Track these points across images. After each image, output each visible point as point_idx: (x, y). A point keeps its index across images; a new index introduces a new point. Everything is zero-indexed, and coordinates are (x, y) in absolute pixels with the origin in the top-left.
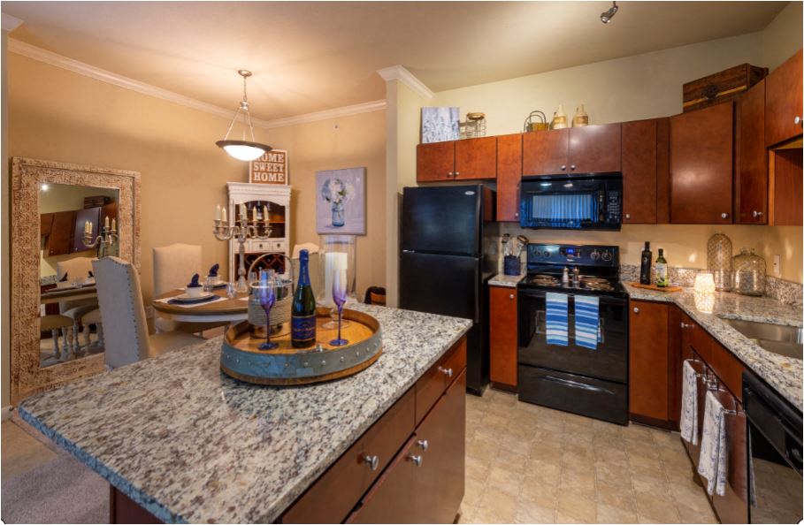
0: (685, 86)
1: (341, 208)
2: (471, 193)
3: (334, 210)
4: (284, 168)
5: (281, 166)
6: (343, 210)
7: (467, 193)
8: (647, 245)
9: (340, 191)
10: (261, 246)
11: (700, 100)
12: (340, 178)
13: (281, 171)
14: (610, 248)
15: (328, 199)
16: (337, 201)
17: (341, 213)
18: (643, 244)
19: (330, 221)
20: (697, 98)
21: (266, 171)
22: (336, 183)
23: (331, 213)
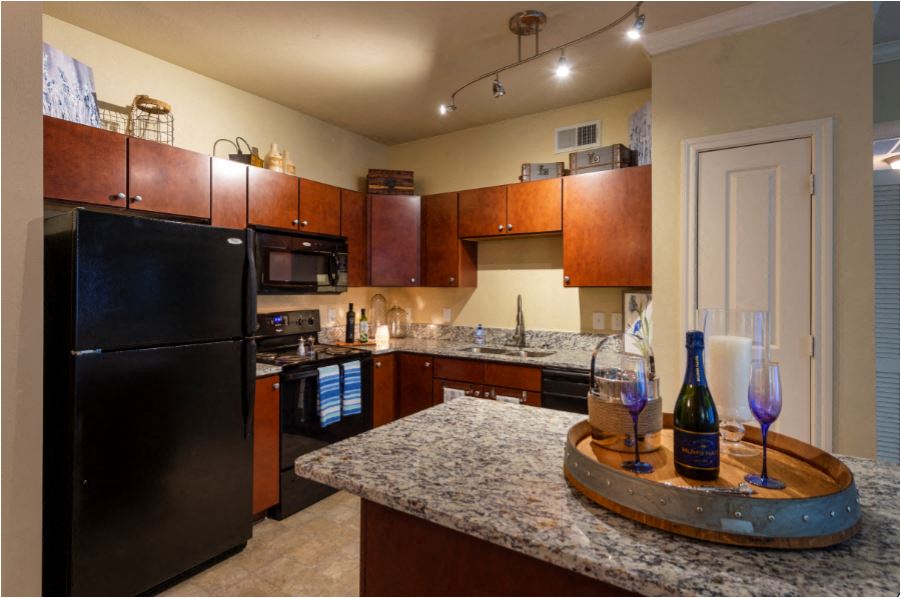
0: (370, 171)
2: (238, 242)
7: (231, 241)
8: (351, 306)
11: (382, 187)
14: (306, 312)
18: (348, 306)
20: (380, 184)
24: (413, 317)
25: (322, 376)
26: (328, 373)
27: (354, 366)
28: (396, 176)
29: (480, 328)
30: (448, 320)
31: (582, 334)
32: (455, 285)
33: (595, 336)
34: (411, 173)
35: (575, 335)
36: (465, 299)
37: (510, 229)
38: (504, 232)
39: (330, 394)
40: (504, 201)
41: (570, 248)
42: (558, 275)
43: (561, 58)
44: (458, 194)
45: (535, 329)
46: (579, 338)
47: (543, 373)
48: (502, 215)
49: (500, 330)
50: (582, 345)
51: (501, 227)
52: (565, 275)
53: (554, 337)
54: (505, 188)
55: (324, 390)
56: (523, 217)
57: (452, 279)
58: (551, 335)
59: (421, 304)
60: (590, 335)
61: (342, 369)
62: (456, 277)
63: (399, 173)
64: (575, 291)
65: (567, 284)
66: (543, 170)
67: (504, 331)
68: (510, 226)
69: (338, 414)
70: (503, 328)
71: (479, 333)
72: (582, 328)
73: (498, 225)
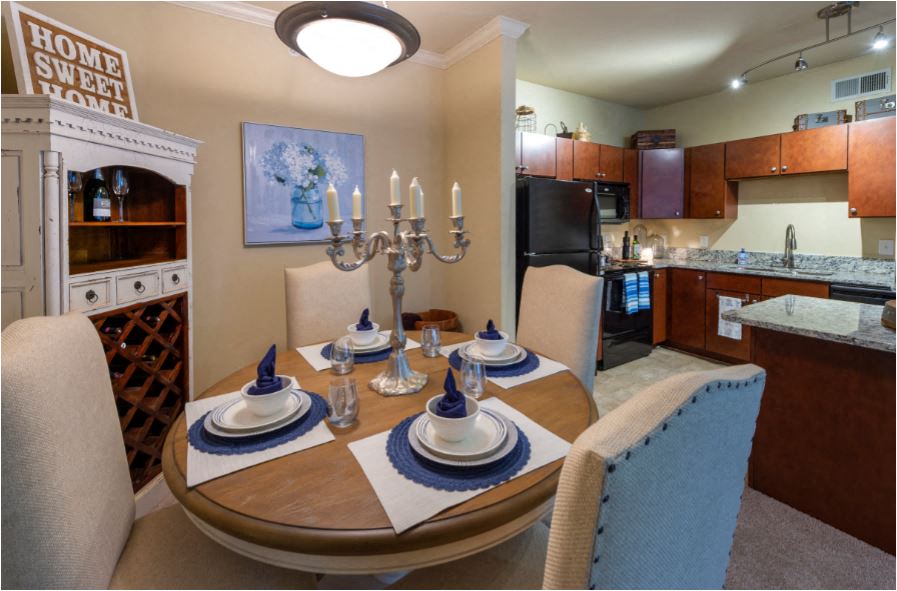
1: (315, 198)
2: (590, 190)
3: (296, 200)
4: (124, 93)
5: (118, 85)
6: (320, 202)
7: (587, 191)
8: (626, 233)
9: (314, 167)
10: (138, 285)
12: (311, 144)
13: (118, 97)
15: (280, 180)
16: (306, 184)
17: (314, 208)
19: (286, 220)
21: (77, 87)
22: (302, 153)
23: (289, 206)
24: (669, 242)
25: (627, 280)
26: (630, 277)
27: (644, 275)
28: (659, 134)
29: (743, 252)
30: (706, 245)
31: (864, 259)
32: (722, 217)
33: (882, 260)
34: (673, 131)
35: (854, 259)
36: (725, 228)
37: (784, 170)
38: (777, 173)
39: (632, 293)
40: (777, 148)
41: (856, 183)
42: (843, 207)
43: (879, 34)
44: (725, 145)
45: (806, 254)
46: (860, 262)
47: (830, 287)
48: (776, 159)
49: (764, 254)
50: (864, 268)
51: (774, 169)
52: (850, 207)
53: (829, 260)
54: (780, 137)
55: (629, 289)
56: (800, 159)
57: (718, 212)
58: (825, 259)
59: (676, 233)
60: (875, 259)
61: (638, 276)
62: (722, 211)
63: (663, 131)
64: (857, 221)
65: (853, 215)
66: (823, 119)
67: (769, 255)
68: (785, 167)
69: (636, 307)
70: (767, 252)
71: (743, 255)
72: (864, 253)
73: (771, 167)
